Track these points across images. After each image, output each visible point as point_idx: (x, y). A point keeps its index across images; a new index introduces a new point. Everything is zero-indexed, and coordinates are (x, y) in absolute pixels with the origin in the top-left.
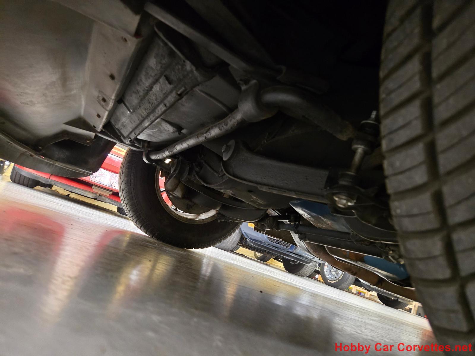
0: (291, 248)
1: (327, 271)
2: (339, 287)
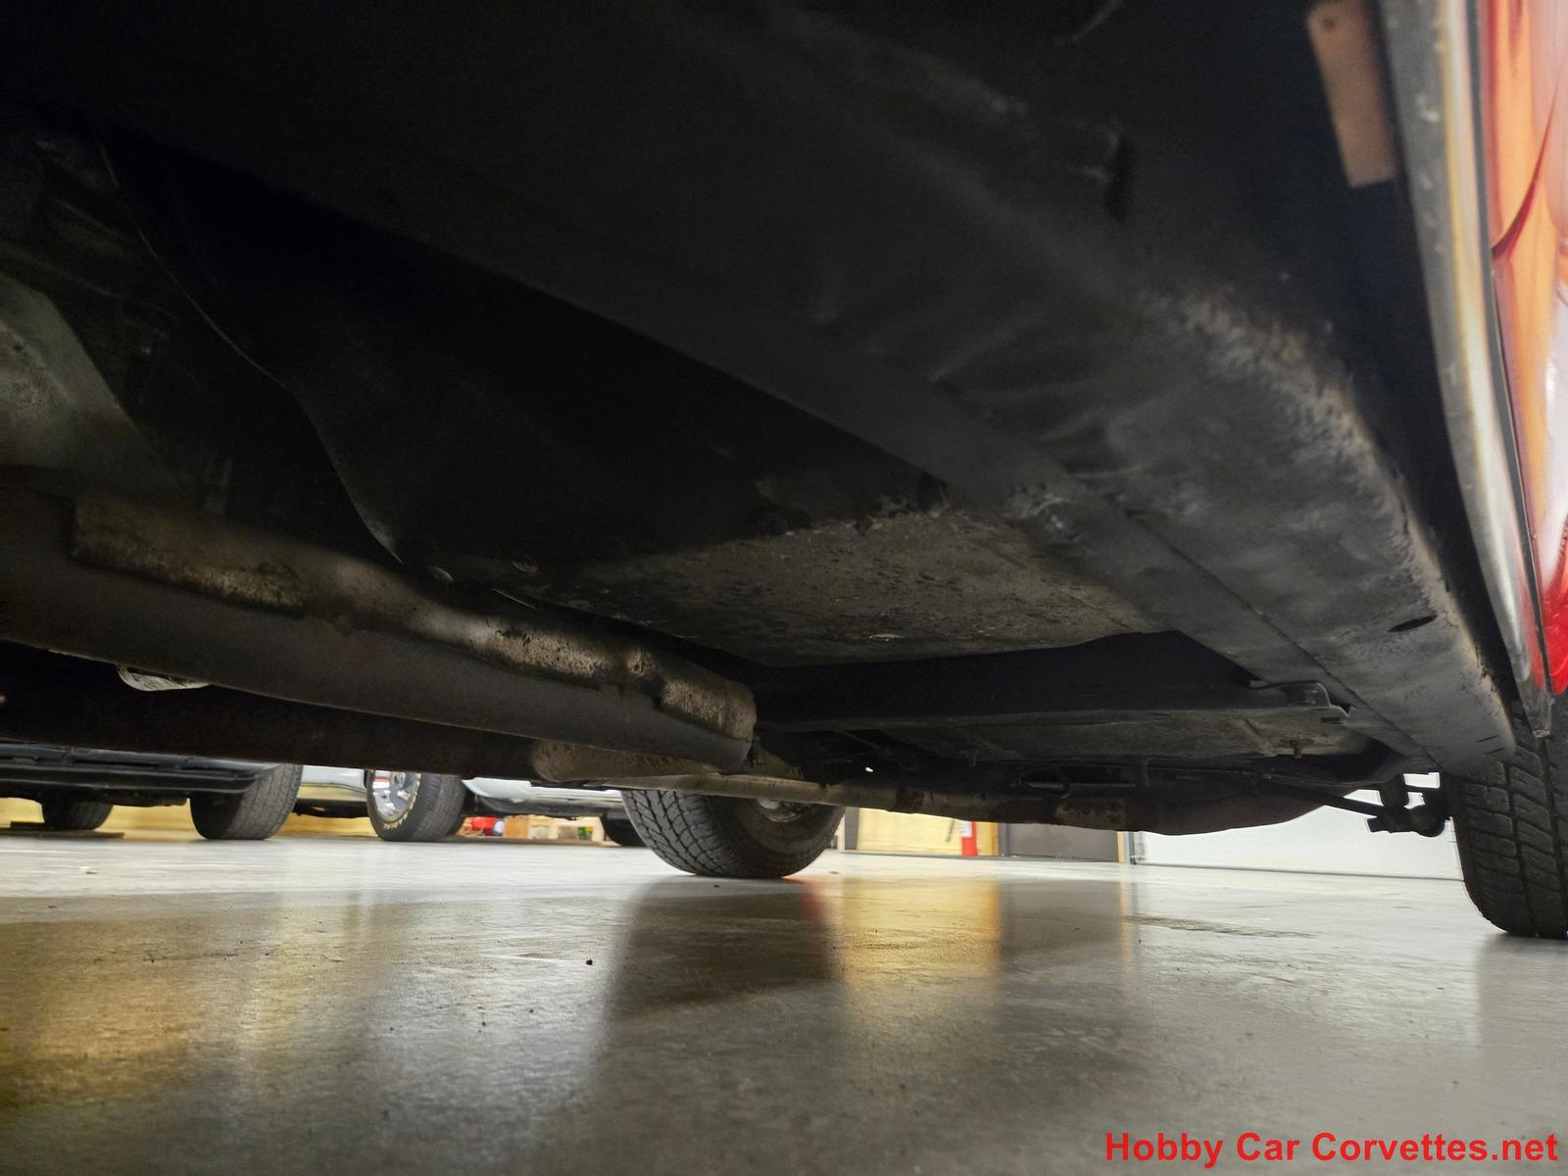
1: (385, 796)
2: (416, 834)
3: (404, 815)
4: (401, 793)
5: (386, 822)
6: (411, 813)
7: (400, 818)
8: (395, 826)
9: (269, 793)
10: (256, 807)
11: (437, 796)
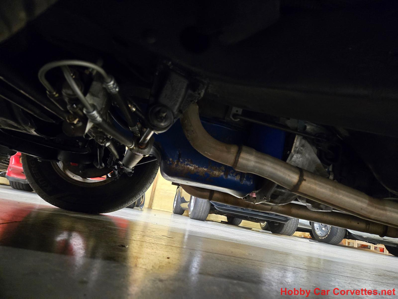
1: (318, 229)
2: (330, 242)
3: (326, 235)
4: (323, 229)
5: (320, 237)
6: (328, 235)
7: (325, 236)
8: (323, 238)
9: (291, 224)
10: (288, 227)
11: (337, 231)
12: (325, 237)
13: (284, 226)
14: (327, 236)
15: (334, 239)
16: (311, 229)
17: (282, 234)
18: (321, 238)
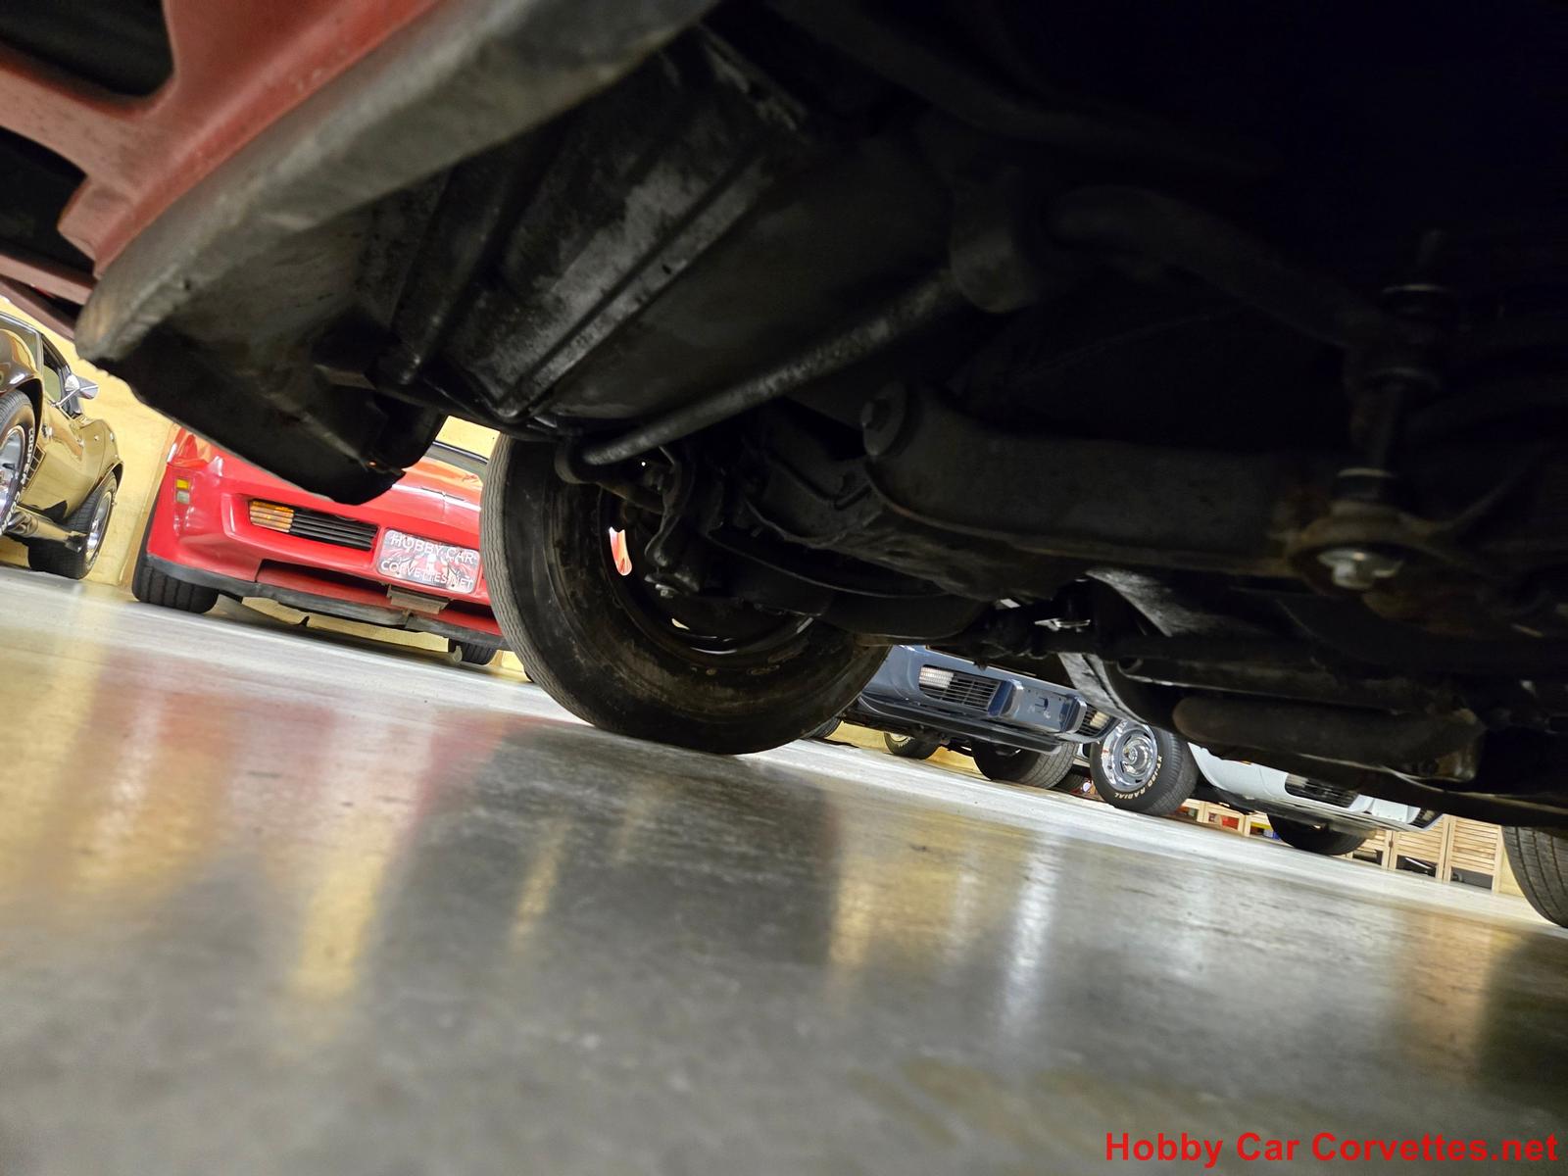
0: (991, 709)
1: (1110, 768)
2: (1150, 808)
3: (1139, 789)
4: (1130, 769)
5: (1118, 792)
6: (1149, 790)
7: (1136, 791)
8: (1130, 796)
10: (1045, 765)
11: (1176, 780)
12: (1136, 795)
13: (1036, 761)
14: (1143, 791)
15: (1164, 802)
16: (1088, 765)
17: (1023, 784)
18: (1121, 796)
